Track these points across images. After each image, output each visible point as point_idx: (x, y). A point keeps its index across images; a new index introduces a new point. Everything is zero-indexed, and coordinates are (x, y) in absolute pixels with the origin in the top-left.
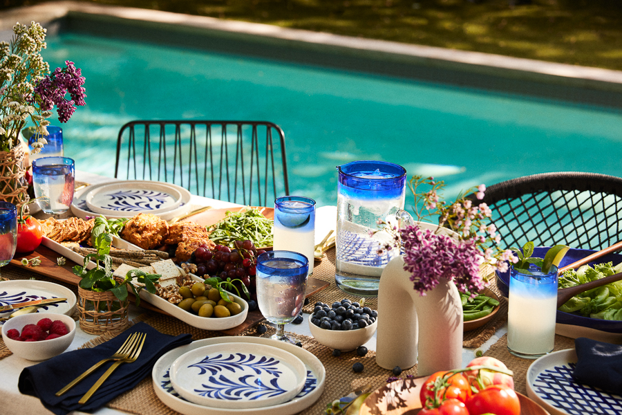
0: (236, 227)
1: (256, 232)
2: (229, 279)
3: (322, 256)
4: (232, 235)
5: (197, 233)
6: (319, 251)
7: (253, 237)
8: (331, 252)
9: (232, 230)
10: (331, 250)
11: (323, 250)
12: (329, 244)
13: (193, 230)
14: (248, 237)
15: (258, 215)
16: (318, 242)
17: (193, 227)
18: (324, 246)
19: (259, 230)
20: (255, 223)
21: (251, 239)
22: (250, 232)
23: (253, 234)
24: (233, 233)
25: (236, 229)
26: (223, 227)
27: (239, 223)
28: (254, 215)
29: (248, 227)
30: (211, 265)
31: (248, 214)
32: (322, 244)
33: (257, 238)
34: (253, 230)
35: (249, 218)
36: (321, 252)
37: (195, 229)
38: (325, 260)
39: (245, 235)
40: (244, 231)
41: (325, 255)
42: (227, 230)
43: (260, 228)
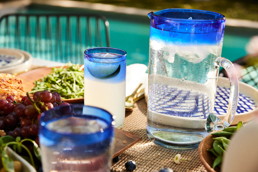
0: (57, 80)
1: (74, 84)
2: (18, 138)
3: (133, 107)
4: (52, 87)
5: (12, 85)
6: (130, 102)
7: (71, 89)
8: (141, 103)
9: (53, 83)
10: (142, 100)
11: (134, 100)
12: (139, 95)
13: (7, 82)
14: (67, 89)
15: (77, 71)
16: (129, 93)
17: (8, 79)
18: (135, 97)
19: (77, 83)
20: (74, 76)
21: (69, 91)
22: (69, 84)
23: (71, 86)
24: (54, 86)
25: (57, 82)
26: (47, 80)
27: (60, 77)
28: (74, 70)
29: (67, 81)
30: (10, 119)
31: (69, 70)
32: (133, 95)
33: (74, 90)
34: (72, 83)
35: (69, 73)
36: (132, 102)
37: (9, 81)
38: (136, 111)
39: (64, 87)
40: (64, 84)
41: (136, 105)
42: (49, 82)
43: (78, 81)
